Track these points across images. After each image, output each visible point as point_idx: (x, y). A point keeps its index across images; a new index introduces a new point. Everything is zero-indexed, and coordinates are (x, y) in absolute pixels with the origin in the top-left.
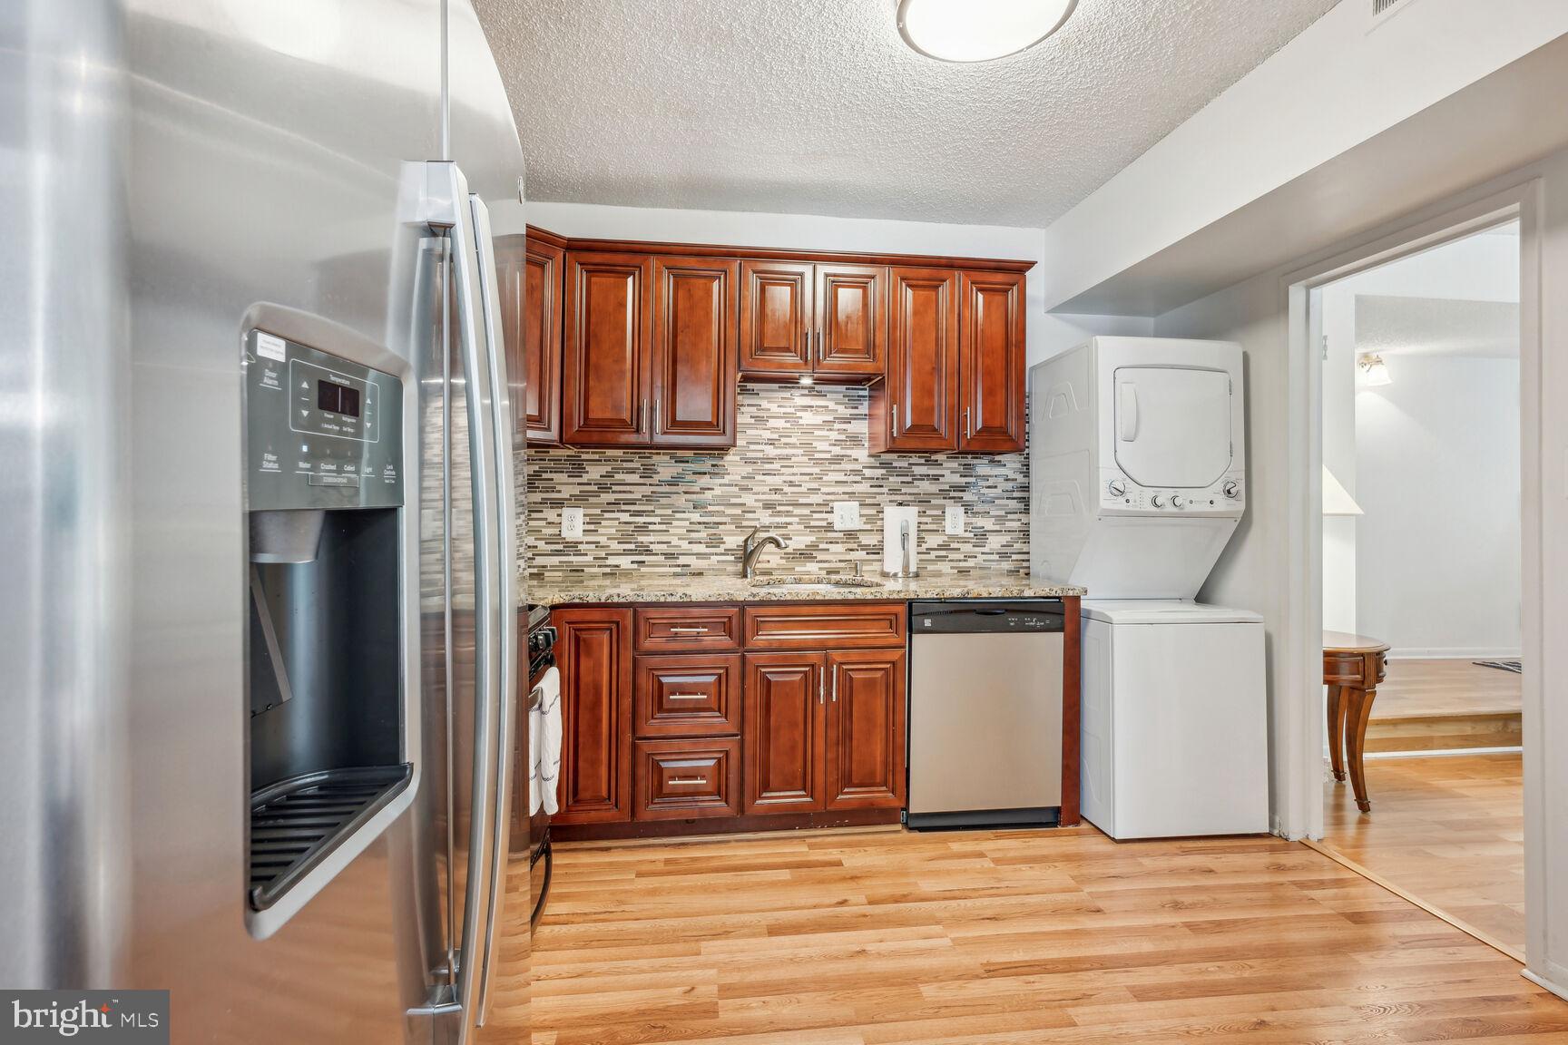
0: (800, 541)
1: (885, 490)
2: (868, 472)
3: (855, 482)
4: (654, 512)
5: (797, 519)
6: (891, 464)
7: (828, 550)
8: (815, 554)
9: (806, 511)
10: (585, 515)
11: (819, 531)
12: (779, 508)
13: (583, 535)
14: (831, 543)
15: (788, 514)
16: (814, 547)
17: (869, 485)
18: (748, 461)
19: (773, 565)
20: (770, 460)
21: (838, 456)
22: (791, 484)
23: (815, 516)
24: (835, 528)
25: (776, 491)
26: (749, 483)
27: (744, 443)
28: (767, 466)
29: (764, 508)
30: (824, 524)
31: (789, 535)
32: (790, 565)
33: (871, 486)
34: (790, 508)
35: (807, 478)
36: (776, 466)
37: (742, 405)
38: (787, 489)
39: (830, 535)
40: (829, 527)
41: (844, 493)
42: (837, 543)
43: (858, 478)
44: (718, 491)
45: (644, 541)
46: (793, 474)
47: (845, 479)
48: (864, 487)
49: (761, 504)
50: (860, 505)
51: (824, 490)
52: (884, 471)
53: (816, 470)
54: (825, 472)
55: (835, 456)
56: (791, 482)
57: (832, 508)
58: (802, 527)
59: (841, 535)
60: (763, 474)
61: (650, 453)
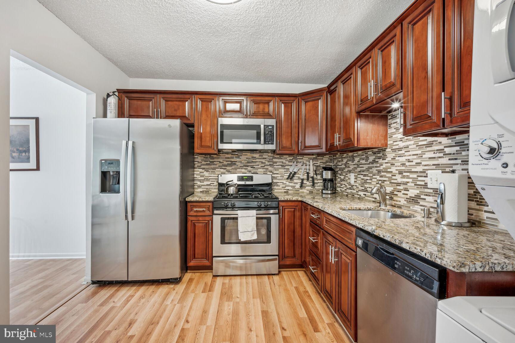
0: (413, 193)
1: (459, 161)
2: (447, 150)
3: (440, 157)
4: (368, 175)
5: (411, 180)
6: (463, 142)
7: (425, 199)
8: (419, 200)
9: (415, 176)
10: (354, 176)
11: (421, 188)
12: (404, 174)
13: (354, 183)
14: (427, 195)
15: (408, 177)
16: (418, 197)
17: (448, 158)
18: (394, 150)
19: (401, 203)
20: (400, 149)
21: (430, 142)
22: (409, 161)
23: (420, 178)
24: (429, 187)
25: (403, 165)
26: (393, 162)
27: (391, 142)
28: (400, 152)
29: (399, 174)
30: (423, 183)
31: (407, 188)
32: (408, 205)
33: (449, 159)
34: (408, 174)
35: (415, 157)
36: (403, 152)
37: (391, 124)
38: (407, 164)
39: (426, 190)
40: (425, 186)
41: (433, 165)
42: (430, 196)
43: (441, 155)
44: (384, 166)
45: (366, 186)
46: (410, 155)
47: (433, 156)
48: (445, 161)
49: (397, 172)
50: (442, 172)
51: (423, 163)
52: (458, 148)
53: (419, 152)
54: (424, 153)
55: (429, 142)
56: (409, 160)
57: (427, 174)
58: (413, 184)
59: (431, 191)
60: (399, 157)
61: (367, 151)
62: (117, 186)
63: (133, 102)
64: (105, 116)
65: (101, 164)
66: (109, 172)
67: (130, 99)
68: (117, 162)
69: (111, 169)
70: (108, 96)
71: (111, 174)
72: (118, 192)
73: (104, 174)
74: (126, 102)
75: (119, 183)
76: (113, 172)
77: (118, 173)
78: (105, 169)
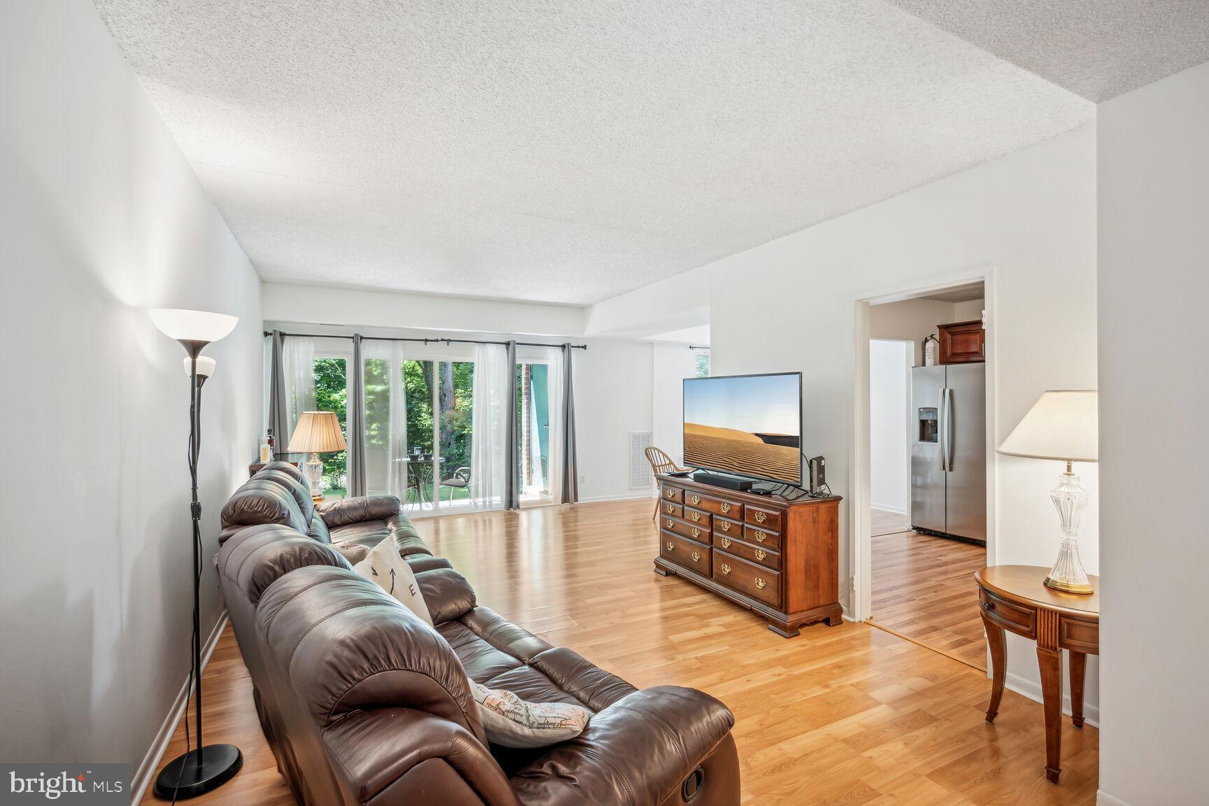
62: (935, 434)
63: (955, 337)
64: (924, 364)
65: (920, 413)
66: (927, 420)
67: (952, 334)
68: (934, 410)
69: (929, 417)
70: (926, 340)
71: (929, 422)
72: (936, 441)
73: (923, 423)
74: (949, 337)
75: (936, 432)
76: (931, 420)
77: (936, 422)
78: (924, 417)
